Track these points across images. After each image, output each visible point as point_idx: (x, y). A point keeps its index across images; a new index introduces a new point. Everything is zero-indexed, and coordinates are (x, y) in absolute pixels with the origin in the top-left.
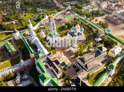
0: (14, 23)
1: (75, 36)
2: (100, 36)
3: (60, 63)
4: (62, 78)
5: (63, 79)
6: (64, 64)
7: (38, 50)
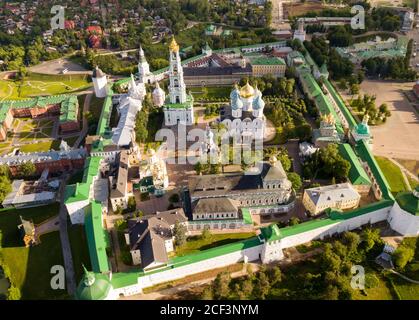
0: (125, 55)
1: (232, 119)
2: (320, 139)
3: (141, 177)
4: (122, 214)
5: (122, 217)
6: (149, 181)
7: (114, 129)
